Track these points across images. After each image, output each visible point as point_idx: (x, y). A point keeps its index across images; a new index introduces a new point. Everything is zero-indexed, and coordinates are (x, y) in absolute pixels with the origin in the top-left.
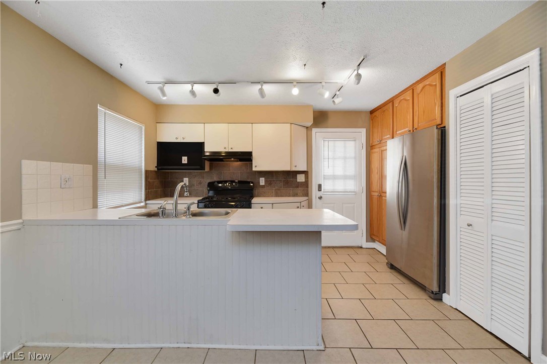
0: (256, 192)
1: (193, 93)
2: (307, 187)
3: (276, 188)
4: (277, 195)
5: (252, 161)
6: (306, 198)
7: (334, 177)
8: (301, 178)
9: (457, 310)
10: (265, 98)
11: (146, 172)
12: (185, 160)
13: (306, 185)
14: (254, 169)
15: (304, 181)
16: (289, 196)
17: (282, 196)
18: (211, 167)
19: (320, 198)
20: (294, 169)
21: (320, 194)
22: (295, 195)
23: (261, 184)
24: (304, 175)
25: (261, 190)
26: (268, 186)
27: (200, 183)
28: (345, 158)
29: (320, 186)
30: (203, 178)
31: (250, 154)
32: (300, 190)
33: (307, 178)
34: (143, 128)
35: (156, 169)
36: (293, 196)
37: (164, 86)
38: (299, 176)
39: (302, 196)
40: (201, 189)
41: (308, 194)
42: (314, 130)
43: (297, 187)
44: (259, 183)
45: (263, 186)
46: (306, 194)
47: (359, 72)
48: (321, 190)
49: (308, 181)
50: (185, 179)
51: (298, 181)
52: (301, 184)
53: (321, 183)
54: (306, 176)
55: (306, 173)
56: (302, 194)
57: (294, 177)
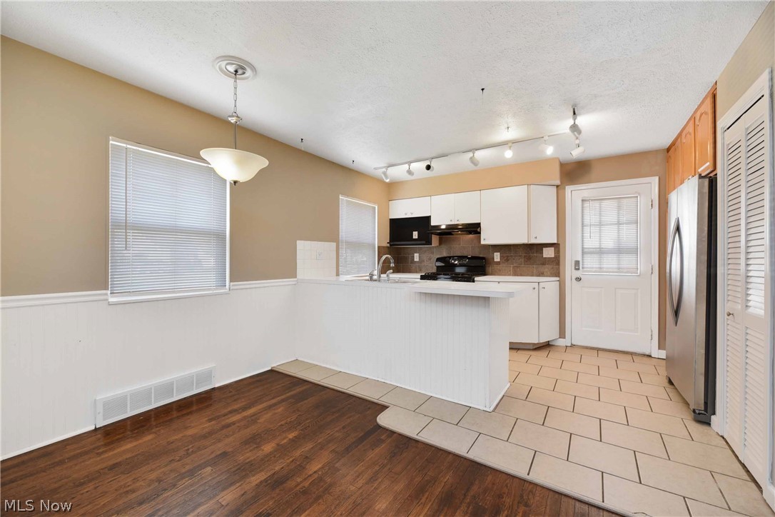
0: (489, 269)
1: (409, 172)
2: (558, 263)
3: (515, 265)
4: (516, 274)
5: (480, 233)
6: (558, 279)
7: (600, 252)
8: (548, 253)
9: (723, 438)
10: (479, 165)
11: (379, 247)
12: (415, 235)
13: (556, 261)
14: (483, 242)
15: (553, 256)
16: (532, 276)
17: (521, 275)
18: (441, 243)
19: (579, 279)
20: (533, 241)
21: (578, 274)
22: (540, 274)
24: (552, 249)
25: (496, 267)
26: (504, 263)
27: (430, 259)
28: (619, 223)
29: (577, 264)
30: (433, 253)
31: (478, 225)
32: (546, 269)
33: (557, 252)
34: (376, 207)
35: (388, 245)
36: (537, 276)
37: (387, 169)
38: (545, 250)
39: (550, 276)
40: (430, 265)
41: (559, 273)
42: (569, 189)
43: (543, 264)
44: (493, 258)
45: (498, 263)
46: (557, 273)
47: (576, 123)
48: (579, 269)
49: (559, 256)
50: (415, 254)
51: (544, 256)
52: (549, 261)
53: (579, 259)
54: (557, 249)
55: (555, 246)
56: (551, 274)
57: (537, 252)
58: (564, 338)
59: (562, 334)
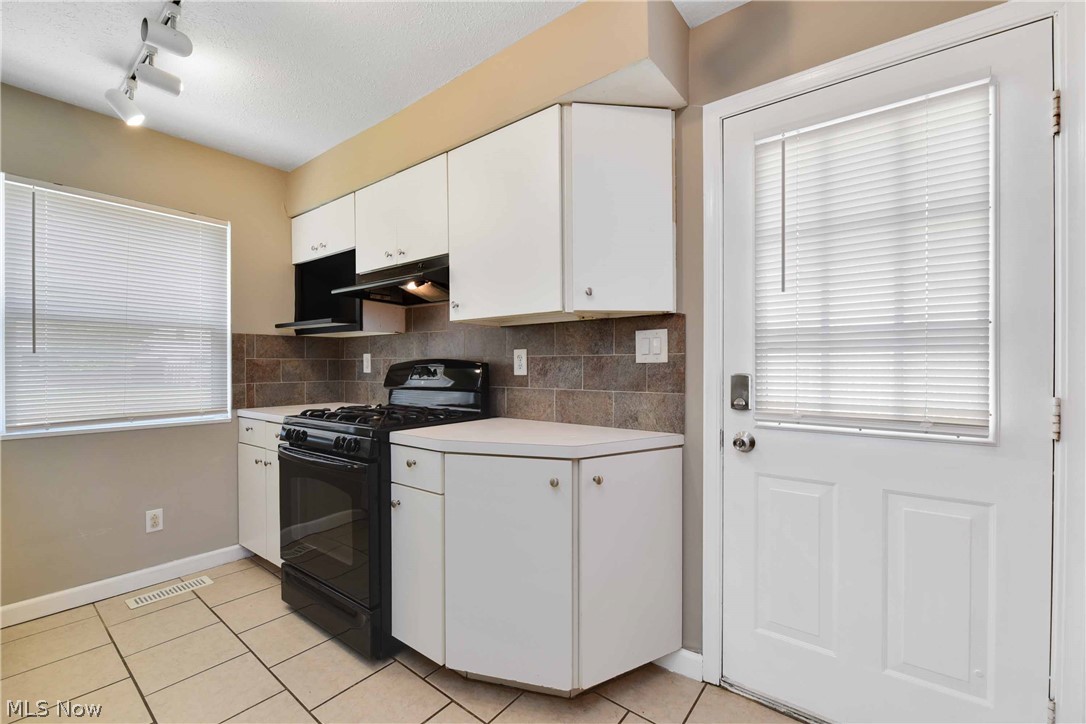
0: (504, 400)
2: (680, 386)
3: (563, 387)
4: (565, 417)
6: (677, 439)
7: (825, 340)
8: (652, 347)
11: (237, 339)
13: (675, 375)
14: (455, 315)
15: (664, 358)
16: (609, 424)
17: (581, 421)
18: (408, 324)
19: (747, 445)
21: (741, 425)
22: (629, 421)
23: (517, 372)
24: (663, 333)
25: (520, 394)
26: (537, 381)
29: (740, 384)
31: (441, 263)
32: (647, 402)
33: (678, 344)
34: (229, 229)
36: (621, 426)
38: (641, 337)
39: (657, 429)
41: (682, 419)
43: (637, 386)
44: (513, 371)
45: (522, 381)
46: (677, 420)
48: (745, 407)
49: (684, 358)
50: (365, 356)
51: (639, 360)
52: (650, 376)
53: (747, 369)
54: (675, 334)
55: (672, 322)
56: (658, 420)
57: (619, 345)
58: (699, 650)
59: (691, 639)
